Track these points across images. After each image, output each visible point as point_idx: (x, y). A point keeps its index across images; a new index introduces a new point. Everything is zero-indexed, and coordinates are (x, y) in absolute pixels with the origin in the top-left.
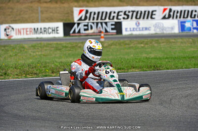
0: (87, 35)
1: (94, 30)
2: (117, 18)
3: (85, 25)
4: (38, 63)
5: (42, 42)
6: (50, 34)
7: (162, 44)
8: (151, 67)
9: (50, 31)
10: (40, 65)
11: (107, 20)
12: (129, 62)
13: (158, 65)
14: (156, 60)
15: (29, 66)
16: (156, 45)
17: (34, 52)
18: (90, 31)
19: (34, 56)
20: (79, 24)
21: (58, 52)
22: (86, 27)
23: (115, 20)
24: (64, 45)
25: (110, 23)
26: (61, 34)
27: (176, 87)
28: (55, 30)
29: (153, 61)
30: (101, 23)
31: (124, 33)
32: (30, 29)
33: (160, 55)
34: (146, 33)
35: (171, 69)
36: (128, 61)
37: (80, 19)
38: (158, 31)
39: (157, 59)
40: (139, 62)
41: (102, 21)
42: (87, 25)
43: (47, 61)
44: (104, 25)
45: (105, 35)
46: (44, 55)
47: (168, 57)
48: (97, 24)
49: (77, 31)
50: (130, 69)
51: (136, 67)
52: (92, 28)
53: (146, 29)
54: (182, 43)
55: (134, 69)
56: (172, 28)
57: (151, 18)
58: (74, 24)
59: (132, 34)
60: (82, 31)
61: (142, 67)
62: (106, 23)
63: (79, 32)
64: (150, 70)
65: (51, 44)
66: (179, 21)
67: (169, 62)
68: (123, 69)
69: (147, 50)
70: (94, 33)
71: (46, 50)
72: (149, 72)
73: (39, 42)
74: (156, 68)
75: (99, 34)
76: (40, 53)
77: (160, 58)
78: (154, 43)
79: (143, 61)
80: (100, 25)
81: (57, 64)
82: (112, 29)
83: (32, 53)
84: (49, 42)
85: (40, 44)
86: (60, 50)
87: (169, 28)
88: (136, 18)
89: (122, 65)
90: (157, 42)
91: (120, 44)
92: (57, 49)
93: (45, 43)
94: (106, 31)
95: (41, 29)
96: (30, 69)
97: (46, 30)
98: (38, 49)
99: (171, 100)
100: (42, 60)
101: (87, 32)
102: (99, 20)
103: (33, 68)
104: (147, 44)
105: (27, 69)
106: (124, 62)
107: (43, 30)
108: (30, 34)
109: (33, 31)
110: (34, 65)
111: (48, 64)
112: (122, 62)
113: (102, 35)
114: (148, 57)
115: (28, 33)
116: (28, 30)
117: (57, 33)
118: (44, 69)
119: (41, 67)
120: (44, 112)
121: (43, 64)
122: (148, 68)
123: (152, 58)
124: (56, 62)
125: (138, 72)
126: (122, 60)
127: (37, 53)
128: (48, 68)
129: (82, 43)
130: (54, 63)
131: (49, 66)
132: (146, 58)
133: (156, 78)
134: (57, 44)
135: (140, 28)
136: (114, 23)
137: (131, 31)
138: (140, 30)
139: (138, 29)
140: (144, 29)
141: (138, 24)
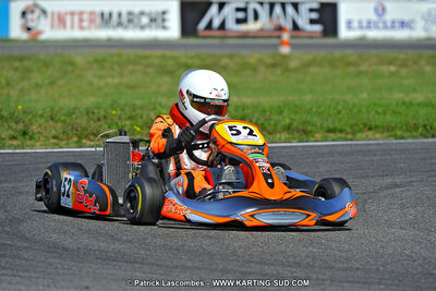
0: (245, 35)
1: (264, 22)
3: (238, 10)
4: (113, 108)
5: (125, 52)
6: (142, 28)
8: (416, 127)
9: (145, 20)
10: (119, 112)
12: (359, 111)
14: (430, 108)
15: (88, 113)
16: (428, 69)
17: (100, 77)
18: (252, 26)
19: (99, 89)
20: (221, 6)
21: (166, 79)
22: (241, 15)
24: (183, 60)
25: (307, 6)
26: (173, 30)
28: (158, 19)
29: (423, 112)
30: (283, 5)
31: (344, 33)
32: (92, 13)
34: (401, 34)
36: (355, 110)
40: (384, 113)
43: (138, 103)
44: (290, 9)
45: (292, 37)
46: (131, 87)
48: (272, 6)
49: (216, 23)
50: (360, 131)
51: (376, 127)
52: (256, 17)
53: (403, 24)
55: (371, 133)
58: (210, 4)
59: (363, 39)
60: (231, 25)
61: (393, 129)
62: (295, 6)
63: (222, 26)
64: (414, 137)
65: (147, 57)
68: (341, 131)
69: (406, 82)
70: (262, 30)
72: (409, 141)
73: (114, 51)
75: (276, 34)
76: (116, 81)
78: (423, 63)
79: (394, 112)
80: (278, 9)
82: (312, 22)
83: (95, 81)
84: (141, 52)
85: (119, 55)
86: (171, 73)
89: (340, 120)
90: (432, 61)
91: (332, 63)
92: (163, 70)
93: (131, 53)
94: (296, 27)
95: (120, 15)
96: (92, 122)
97: (131, 19)
98: (112, 69)
100: (122, 101)
101: (243, 27)
103: (99, 120)
104: (404, 65)
105: (84, 124)
106: (343, 112)
107: (124, 18)
108: (89, 27)
109: (98, 20)
110: (102, 113)
111: (139, 112)
112: (339, 112)
113: (286, 36)
114: (407, 100)
115: (85, 24)
116: (85, 17)
117: (164, 28)
118: (128, 123)
119: (120, 118)
120: (131, 242)
121: (127, 109)
122: (407, 130)
123: (419, 105)
124: (163, 107)
125: (380, 142)
126: (340, 108)
127: (109, 80)
128: (140, 120)
129: (231, 57)
130: (155, 109)
131: (141, 117)
132: (404, 103)
133: (431, 158)
134: (163, 57)
135: (385, 23)
136: (315, 6)
137: (361, 27)
138: (386, 27)
139: (381, 25)
140: (397, 25)
141: (381, 11)
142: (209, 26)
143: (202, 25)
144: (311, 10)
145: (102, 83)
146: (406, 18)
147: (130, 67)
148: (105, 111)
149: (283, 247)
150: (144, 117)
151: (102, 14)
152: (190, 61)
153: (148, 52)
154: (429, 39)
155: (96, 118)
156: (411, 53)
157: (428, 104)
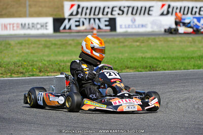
0: (79, 32)
1: (87, 26)
2: (112, 14)
3: (76, 21)
4: (24, 61)
5: (30, 39)
6: (38, 29)
7: (159, 43)
8: (146, 67)
9: (39, 26)
10: (27, 63)
11: (100, 16)
12: (124, 61)
13: (155, 66)
14: (152, 60)
15: (15, 64)
16: (152, 43)
17: (21, 49)
18: (82, 28)
19: (20, 54)
20: (69, 20)
21: (47, 49)
22: (77, 23)
23: (110, 16)
24: (54, 42)
25: (104, 19)
26: (50, 30)
27: (173, 90)
28: (44, 26)
29: (149, 61)
30: (94, 19)
31: (119, 30)
32: (17, 24)
33: (156, 55)
34: (141, 30)
35: (168, 70)
36: (122, 61)
37: (71, 14)
39: (153, 58)
40: (134, 62)
41: (95, 17)
42: (79, 21)
43: (35, 59)
44: (97, 21)
45: (98, 32)
46: (31, 53)
47: (165, 56)
48: (90, 19)
49: (67, 27)
50: (124, 69)
51: (131, 67)
52: (83, 24)
53: (143, 26)
54: (181, 41)
55: (128, 70)
57: (148, 14)
58: (64, 19)
59: (126, 32)
61: (137, 68)
62: (99, 19)
63: (70, 28)
64: (146, 71)
65: (39, 41)
67: (167, 62)
69: (143, 49)
70: (86, 29)
72: (144, 73)
73: (26, 39)
74: (152, 68)
75: (92, 31)
76: (27, 51)
77: (156, 58)
78: (150, 41)
79: (138, 61)
80: (92, 21)
81: (45, 63)
82: (106, 26)
83: (18, 51)
84: (37, 39)
85: (28, 40)
86: (49, 47)
88: (132, 14)
89: (116, 65)
90: (154, 40)
91: (114, 42)
92: (46, 46)
93: (33, 39)
94: (99, 28)
95: (29, 24)
96: (16, 68)
97: (33, 26)
98: (25, 46)
99: (167, 103)
100: (29, 59)
101: (78, 28)
102: (92, 16)
103: (19, 66)
104: (143, 42)
105: (13, 68)
106: (117, 62)
107: (31, 26)
108: (17, 29)
109: (20, 26)
110: (20, 64)
111: (35, 63)
112: (115, 62)
113: (95, 32)
114: (143, 56)
115: (15, 28)
116: (15, 25)
117: (46, 29)
118: (31, 67)
119: (27, 66)
121: (30, 62)
122: (143, 68)
123: (148, 58)
124: (44, 61)
125: (132, 73)
126: (116, 60)
127: (24, 51)
128: (35, 67)
129: (73, 40)
130: (41, 62)
132: (142, 58)
133: (152, 79)
134: (46, 41)
135: (135, 25)
136: (107, 19)
137: (126, 27)
138: (136, 27)
139: (134, 26)
140: (140, 26)
141: (134, 21)
142: (65, 28)
143: (62, 28)
144: (106, 21)
145: (21, 51)
146: (144, 23)
147: (33, 45)
148: (22, 63)
150: (37, 65)
151: (22, 24)
152: (56, 42)
153: (39, 39)
154: (153, 31)
155: (18, 66)
156: (145, 37)
157: (151, 58)
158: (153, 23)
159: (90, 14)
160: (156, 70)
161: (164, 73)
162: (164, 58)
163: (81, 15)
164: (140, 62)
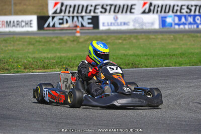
0: (62, 29)
1: (70, 24)
2: (94, 12)
3: (60, 19)
4: (10, 58)
5: (15, 36)
6: (23, 27)
7: (141, 41)
8: (129, 64)
9: (23, 24)
10: (12, 60)
11: (84, 14)
13: (137, 63)
14: (134, 57)
16: (134, 41)
17: (6, 47)
18: (65, 25)
19: (5, 51)
20: (53, 18)
21: (31, 47)
22: (61, 21)
23: (92, 14)
24: (38, 39)
25: (87, 17)
26: (34, 27)
28: (29, 24)
29: (131, 58)
30: (77, 17)
31: (102, 28)
32: (3, 22)
33: (138, 52)
34: (124, 28)
35: (150, 67)
37: (55, 12)
38: (138, 27)
39: (136, 56)
40: (116, 59)
41: (78, 15)
42: (62, 19)
43: (20, 56)
44: (80, 19)
45: (81, 29)
46: (16, 50)
47: (147, 54)
48: (73, 17)
49: (51, 25)
52: (67, 22)
53: (125, 24)
54: (162, 39)
56: (153, 24)
57: (131, 12)
58: (48, 17)
59: (109, 29)
60: (57, 25)
62: (82, 17)
63: (54, 26)
64: (128, 68)
65: (24, 38)
66: (159, 16)
67: (148, 59)
69: (125, 46)
70: (69, 27)
71: (18, 44)
73: (11, 36)
74: (134, 65)
75: (74, 28)
76: (12, 48)
77: (138, 55)
78: (132, 39)
79: (120, 58)
80: (75, 19)
81: (30, 60)
82: (89, 23)
83: (4, 48)
84: (22, 36)
85: (13, 38)
86: (33, 44)
87: (148, 23)
88: (114, 12)
90: (136, 38)
92: (30, 43)
93: (18, 37)
94: (82, 25)
95: (14, 22)
96: (2, 65)
97: (18, 24)
98: (10, 43)
100: (14, 56)
101: (62, 26)
102: (75, 14)
103: (4, 63)
104: (125, 39)
108: (2, 27)
109: (5, 24)
110: (6, 61)
111: (20, 60)
113: (78, 29)
114: (126, 53)
117: (31, 27)
118: (16, 64)
119: (13, 63)
120: (16, 111)
121: (15, 59)
122: (125, 65)
123: (130, 55)
124: (29, 58)
127: (9, 48)
128: (20, 64)
129: (57, 37)
130: (26, 58)
131: (21, 62)
132: (124, 55)
133: (135, 76)
134: (30, 38)
135: (118, 23)
136: (90, 17)
137: (108, 25)
138: (118, 25)
139: (116, 24)
140: (122, 24)
141: (116, 19)
143: (46, 25)
144: (88, 19)
146: (126, 21)
147: (17, 42)
149: (75, 113)
151: (7, 22)
152: (40, 40)
153: (24, 36)
154: (135, 29)
156: (128, 35)
157: (133, 55)
158: (135, 21)
159: (73, 12)
160: (138, 67)
161: (146, 70)
162: (146, 55)
163: (65, 13)
164: (123, 59)
